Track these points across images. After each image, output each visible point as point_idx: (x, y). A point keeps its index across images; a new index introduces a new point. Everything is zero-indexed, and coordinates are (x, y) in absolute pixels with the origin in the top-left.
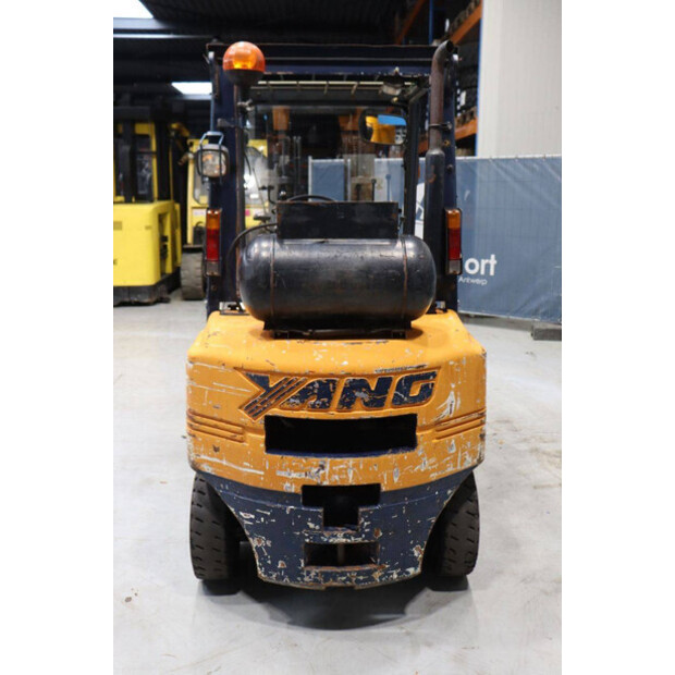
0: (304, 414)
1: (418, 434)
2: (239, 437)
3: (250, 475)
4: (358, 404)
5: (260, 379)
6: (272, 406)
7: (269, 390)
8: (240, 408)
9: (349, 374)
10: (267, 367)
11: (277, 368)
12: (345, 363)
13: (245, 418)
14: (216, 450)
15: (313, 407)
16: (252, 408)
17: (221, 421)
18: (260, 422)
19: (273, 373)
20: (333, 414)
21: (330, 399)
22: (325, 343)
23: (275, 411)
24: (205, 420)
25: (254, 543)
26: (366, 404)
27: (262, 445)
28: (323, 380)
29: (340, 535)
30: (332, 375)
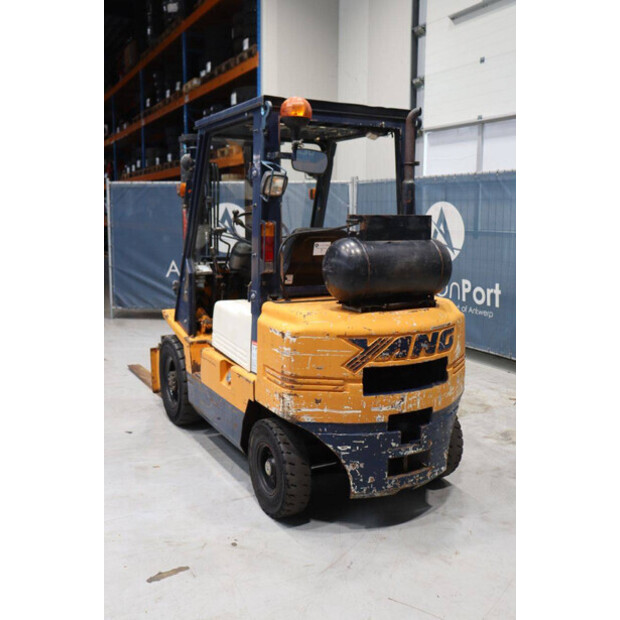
0: (391, 363)
1: (448, 370)
2: (340, 388)
3: (349, 415)
4: (423, 352)
5: (360, 341)
6: (369, 360)
7: (367, 348)
8: (342, 365)
9: (418, 332)
10: (366, 332)
11: (373, 332)
12: (415, 324)
13: (347, 373)
14: (317, 401)
15: (398, 357)
16: (352, 365)
17: (324, 378)
18: (359, 373)
19: (371, 336)
20: (409, 361)
21: (408, 350)
22: (397, 313)
23: (371, 364)
24: (306, 380)
25: (349, 468)
26: (427, 351)
27: (361, 391)
28: (404, 337)
29: (411, 448)
30: (409, 333)
